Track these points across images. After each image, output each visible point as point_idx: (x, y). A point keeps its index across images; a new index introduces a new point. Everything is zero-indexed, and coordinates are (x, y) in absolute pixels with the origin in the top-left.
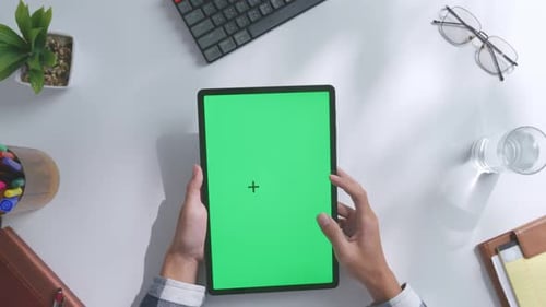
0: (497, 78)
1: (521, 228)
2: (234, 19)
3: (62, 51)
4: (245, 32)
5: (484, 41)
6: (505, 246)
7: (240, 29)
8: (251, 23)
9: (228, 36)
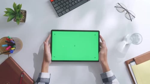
0: (130, 20)
1: (135, 57)
2: (66, 6)
3: (24, 14)
4: (68, 9)
5: (127, 11)
6: (132, 62)
7: (67, 8)
8: (70, 7)
9: (64, 10)
